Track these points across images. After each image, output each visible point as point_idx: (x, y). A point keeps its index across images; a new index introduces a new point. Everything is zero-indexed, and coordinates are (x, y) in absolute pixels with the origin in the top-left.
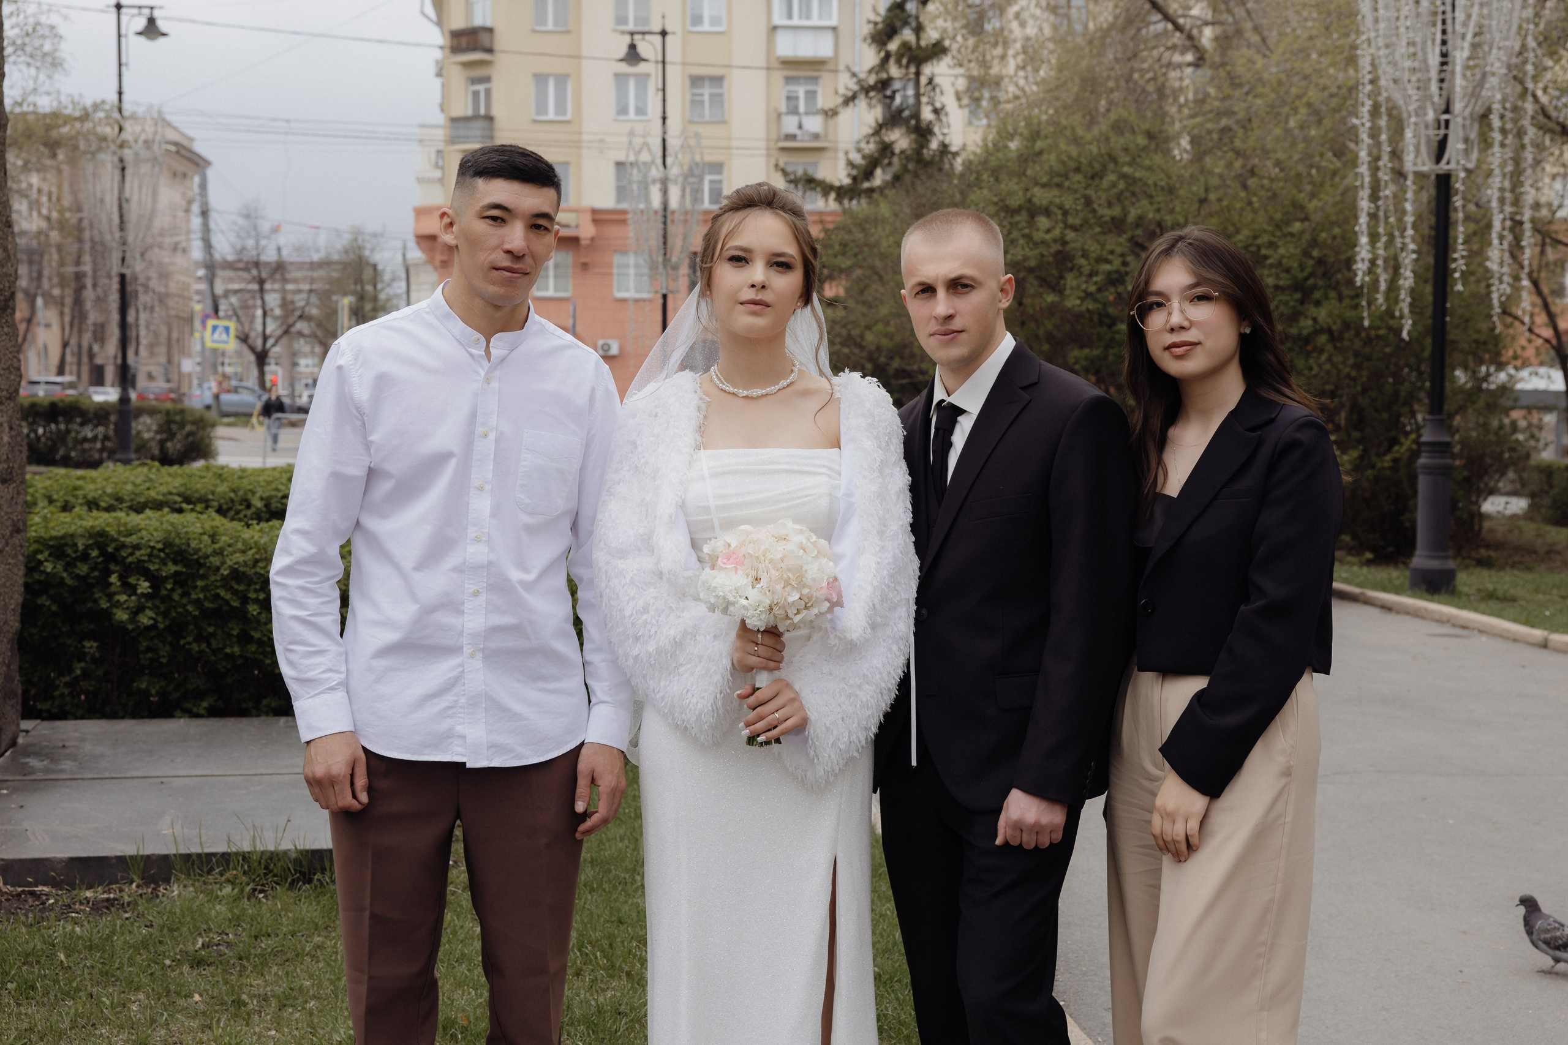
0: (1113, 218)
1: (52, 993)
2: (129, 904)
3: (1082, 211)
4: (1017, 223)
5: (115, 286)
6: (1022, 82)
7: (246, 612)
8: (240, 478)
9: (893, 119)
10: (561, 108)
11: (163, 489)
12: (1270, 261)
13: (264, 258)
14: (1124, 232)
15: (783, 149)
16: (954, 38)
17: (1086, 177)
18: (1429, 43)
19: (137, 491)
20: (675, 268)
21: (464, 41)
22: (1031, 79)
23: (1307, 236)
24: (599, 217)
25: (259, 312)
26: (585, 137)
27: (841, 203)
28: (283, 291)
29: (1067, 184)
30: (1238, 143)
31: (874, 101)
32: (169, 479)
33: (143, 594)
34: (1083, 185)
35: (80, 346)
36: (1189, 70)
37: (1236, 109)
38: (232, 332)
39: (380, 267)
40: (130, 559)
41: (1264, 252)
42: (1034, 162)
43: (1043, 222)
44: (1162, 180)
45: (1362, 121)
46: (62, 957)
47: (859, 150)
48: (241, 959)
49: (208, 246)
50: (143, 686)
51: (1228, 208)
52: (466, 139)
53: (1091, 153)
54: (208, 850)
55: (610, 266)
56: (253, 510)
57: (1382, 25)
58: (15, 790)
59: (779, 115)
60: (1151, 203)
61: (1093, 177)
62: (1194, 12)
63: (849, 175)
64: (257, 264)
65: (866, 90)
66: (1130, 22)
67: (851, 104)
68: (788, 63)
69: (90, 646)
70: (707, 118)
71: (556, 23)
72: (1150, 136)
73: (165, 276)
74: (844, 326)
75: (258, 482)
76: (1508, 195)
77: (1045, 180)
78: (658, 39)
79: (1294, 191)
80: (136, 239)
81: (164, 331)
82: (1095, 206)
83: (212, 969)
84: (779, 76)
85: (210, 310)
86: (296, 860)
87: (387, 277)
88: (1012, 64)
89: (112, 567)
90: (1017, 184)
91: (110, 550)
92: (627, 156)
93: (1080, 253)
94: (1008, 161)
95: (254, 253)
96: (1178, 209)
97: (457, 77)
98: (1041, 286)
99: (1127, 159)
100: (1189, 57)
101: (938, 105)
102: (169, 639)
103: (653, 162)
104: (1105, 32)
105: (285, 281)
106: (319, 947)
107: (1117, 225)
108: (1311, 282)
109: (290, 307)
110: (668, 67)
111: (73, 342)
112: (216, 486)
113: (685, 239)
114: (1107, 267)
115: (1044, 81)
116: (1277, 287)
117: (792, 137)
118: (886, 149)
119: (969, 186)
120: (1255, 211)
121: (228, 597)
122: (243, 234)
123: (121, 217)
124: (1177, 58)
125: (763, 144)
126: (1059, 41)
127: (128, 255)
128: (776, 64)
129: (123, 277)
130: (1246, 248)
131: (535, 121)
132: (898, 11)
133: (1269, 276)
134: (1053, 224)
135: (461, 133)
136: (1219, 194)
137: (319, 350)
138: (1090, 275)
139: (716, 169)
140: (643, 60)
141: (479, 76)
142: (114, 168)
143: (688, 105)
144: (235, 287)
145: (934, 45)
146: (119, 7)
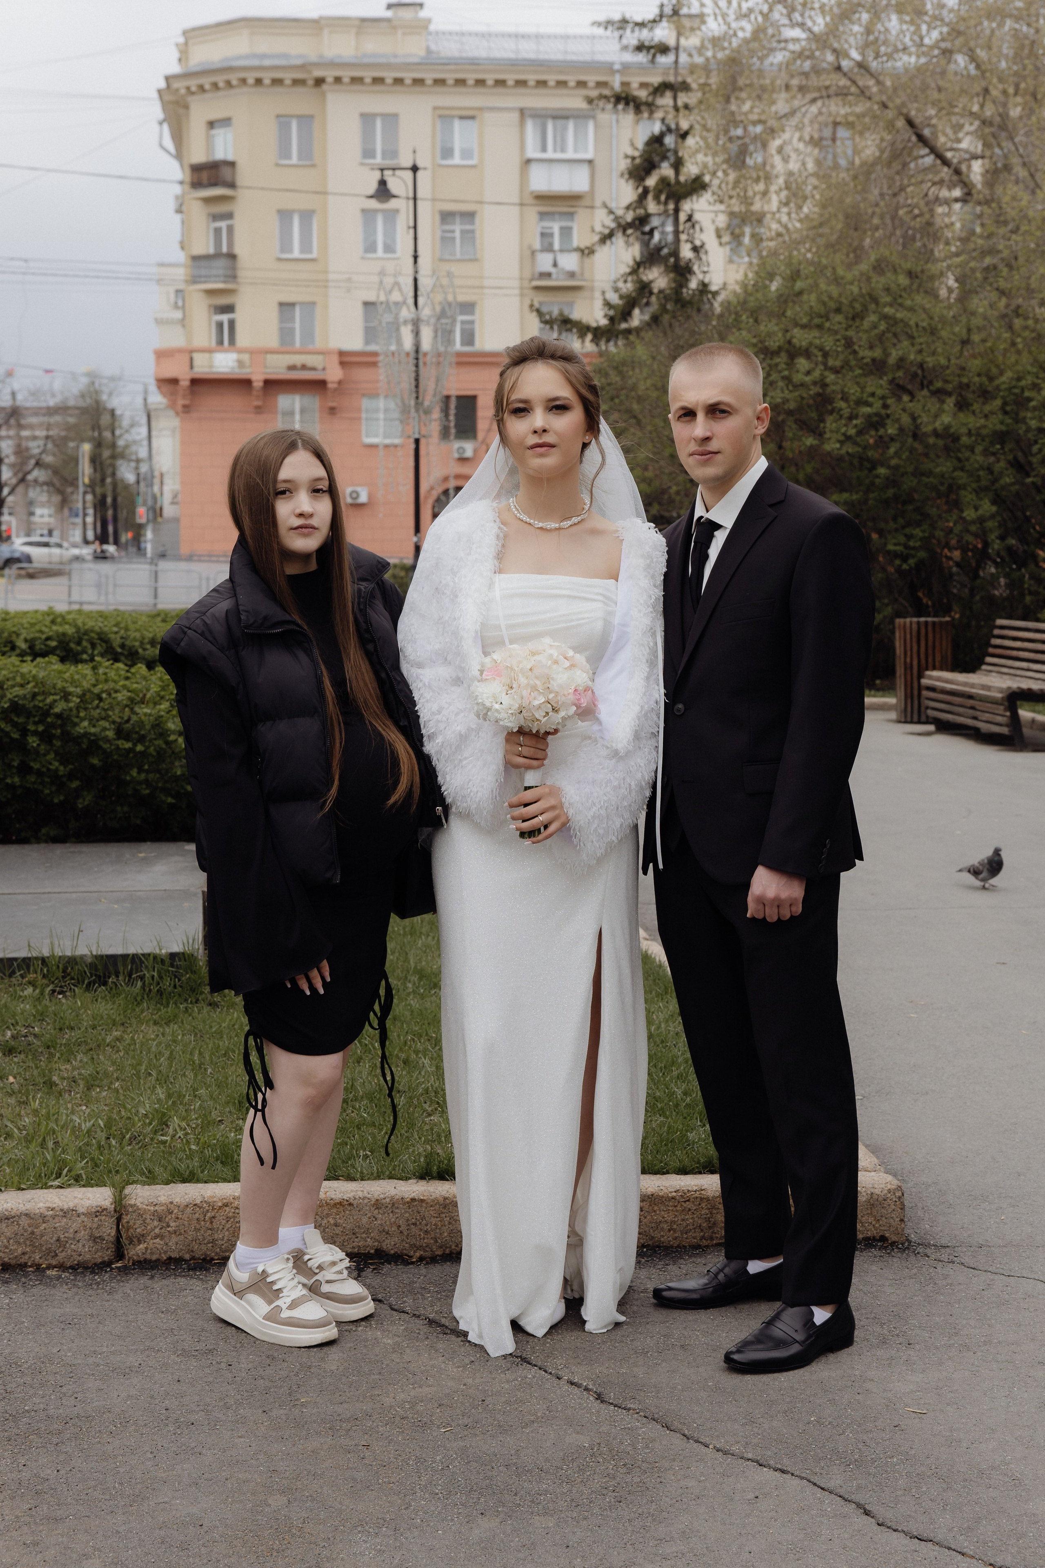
0: (874, 360)
3: (842, 352)
4: (777, 365)
6: (785, 219)
7: (26, 743)
9: (653, 257)
10: (306, 246)
12: (1034, 403)
14: (885, 374)
15: (537, 288)
16: (714, 174)
17: (847, 318)
20: (427, 412)
21: (205, 175)
22: (793, 215)
24: (346, 359)
26: (331, 276)
27: (597, 345)
28: (20, 438)
29: (827, 325)
30: (1002, 284)
31: (631, 239)
34: (844, 326)
36: (957, 206)
37: (1001, 247)
39: (118, 412)
41: (1027, 394)
42: (794, 302)
43: (802, 363)
44: (923, 320)
47: (616, 290)
48: (48, 1047)
51: (992, 350)
52: (209, 278)
53: (852, 293)
54: (9, 955)
55: (359, 410)
56: (18, 651)
59: (533, 253)
60: (913, 345)
61: (853, 318)
62: (964, 145)
63: (606, 316)
65: (624, 227)
66: (895, 156)
67: (608, 242)
68: (542, 198)
70: (458, 256)
71: (300, 158)
72: (910, 274)
75: (22, 625)
77: (805, 321)
78: (410, 174)
82: (856, 347)
83: (22, 1056)
84: (532, 213)
86: (91, 964)
87: (125, 423)
88: (775, 200)
90: (777, 325)
92: (378, 296)
93: (840, 396)
94: (767, 301)
96: (940, 350)
97: (198, 212)
98: (801, 429)
99: (888, 299)
100: (957, 193)
101: (698, 243)
103: (404, 303)
104: (868, 168)
105: (20, 427)
106: (118, 1039)
107: (878, 367)
109: (25, 454)
110: (419, 203)
113: (438, 380)
114: (867, 410)
115: (807, 216)
117: (549, 275)
118: (644, 288)
119: (728, 327)
120: (1019, 352)
121: (8, 728)
124: (944, 193)
125: (516, 283)
126: (822, 175)
128: (529, 200)
130: (1009, 389)
131: (280, 260)
132: (657, 145)
133: (1032, 419)
134: (812, 365)
135: (203, 272)
136: (983, 335)
137: (57, 499)
138: (850, 418)
139: (468, 307)
140: (394, 196)
141: (220, 212)
143: (438, 242)
145: (694, 181)
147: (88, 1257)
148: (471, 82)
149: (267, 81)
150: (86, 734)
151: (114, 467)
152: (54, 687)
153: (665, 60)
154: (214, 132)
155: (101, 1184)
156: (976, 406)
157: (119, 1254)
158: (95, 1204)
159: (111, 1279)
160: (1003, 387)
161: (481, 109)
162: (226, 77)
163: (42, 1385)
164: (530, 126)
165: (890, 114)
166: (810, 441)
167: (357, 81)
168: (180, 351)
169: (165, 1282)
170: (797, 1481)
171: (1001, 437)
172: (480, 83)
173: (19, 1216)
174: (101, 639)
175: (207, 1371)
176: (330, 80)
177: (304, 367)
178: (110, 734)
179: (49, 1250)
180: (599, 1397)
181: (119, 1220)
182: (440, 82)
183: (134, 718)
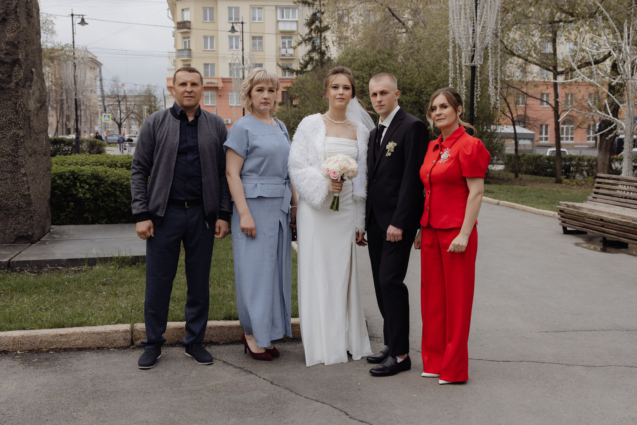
1: (64, 292)
2: (85, 271)
5: (74, 103)
6: (353, 38)
7: (116, 194)
8: (114, 158)
9: (314, 49)
10: (212, 47)
11: (91, 161)
12: (425, 93)
13: (120, 94)
15: (281, 59)
16: (332, 25)
18: (469, 26)
19: (83, 161)
21: (181, 25)
22: (356, 37)
23: (436, 85)
24: (224, 81)
25: (119, 111)
26: (220, 56)
27: (297, 76)
28: (126, 104)
29: (364, 69)
30: (415, 57)
31: (307, 44)
32: (92, 158)
33: (86, 189)
35: (63, 122)
36: (404, 34)
37: (415, 46)
38: (110, 117)
39: (156, 97)
40: (82, 179)
41: (423, 90)
44: (392, 68)
45: (450, 50)
46: (66, 283)
47: (303, 59)
48: (116, 283)
49: (102, 90)
50: (86, 216)
51: (413, 77)
52: (183, 56)
53: (371, 60)
54: (106, 256)
55: (228, 96)
57: (456, 21)
58: (51, 243)
59: (280, 48)
63: (300, 67)
64: (118, 96)
65: (305, 41)
66: (385, 20)
67: (300, 45)
68: (282, 32)
69: (72, 204)
70: (258, 50)
71: (210, 20)
72: (388, 54)
73: (89, 100)
74: (298, 113)
76: (493, 72)
77: (357, 68)
78: (241, 25)
79: (432, 71)
80: (80, 88)
81: (89, 117)
83: (108, 286)
84: (280, 36)
85: (103, 111)
87: (159, 100)
88: (350, 32)
89: (76, 181)
91: (76, 176)
92: (232, 61)
94: (346, 62)
95: (117, 92)
97: (179, 36)
99: (381, 62)
101: (327, 45)
102: (94, 202)
103: (240, 63)
104: (377, 23)
105: (127, 101)
106: (138, 281)
109: (129, 109)
110: (244, 33)
111: (61, 121)
112: (106, 160)
115: (359, 37)
117: (284, 55)
118: (311, 59)
120: (421, 78)
121: (110, 189)
122: (113, 87)
123: (75, 81)
124: (400, 31)
125: (275, 57)
126: (365, 26)
127: (77, 93)
128: (279, 33)
129: (76, 100)
130: (418, 89)
131: (204, 51)
132: (314, 16)
135: (181, 54)
136: (410, 73)
137: (137, 123)
140: (236, 31)
141: (186, 36)
142: (72, 66)
143: (251, 45)
144: (111, 103)
145: (326, 27)
146: (72, 15)
147: (123, 345)
152: (124, 177)
154: (184, 12)
155: (128, 323)
156: (408, 94)
157: (132, 344)
158: (125, 329)
159: (129, 351)
160: (416, 88)
161: (264, 6)
163: (105, 382)
164: (279, 11)
165: (384, 7)
170: (327, 406)
171: (415, 103)
173: (102, 333)
175: (155, 377)
177: (212, 83)
179: (111, 343)
180: (272, 383)
181: (132, 334)
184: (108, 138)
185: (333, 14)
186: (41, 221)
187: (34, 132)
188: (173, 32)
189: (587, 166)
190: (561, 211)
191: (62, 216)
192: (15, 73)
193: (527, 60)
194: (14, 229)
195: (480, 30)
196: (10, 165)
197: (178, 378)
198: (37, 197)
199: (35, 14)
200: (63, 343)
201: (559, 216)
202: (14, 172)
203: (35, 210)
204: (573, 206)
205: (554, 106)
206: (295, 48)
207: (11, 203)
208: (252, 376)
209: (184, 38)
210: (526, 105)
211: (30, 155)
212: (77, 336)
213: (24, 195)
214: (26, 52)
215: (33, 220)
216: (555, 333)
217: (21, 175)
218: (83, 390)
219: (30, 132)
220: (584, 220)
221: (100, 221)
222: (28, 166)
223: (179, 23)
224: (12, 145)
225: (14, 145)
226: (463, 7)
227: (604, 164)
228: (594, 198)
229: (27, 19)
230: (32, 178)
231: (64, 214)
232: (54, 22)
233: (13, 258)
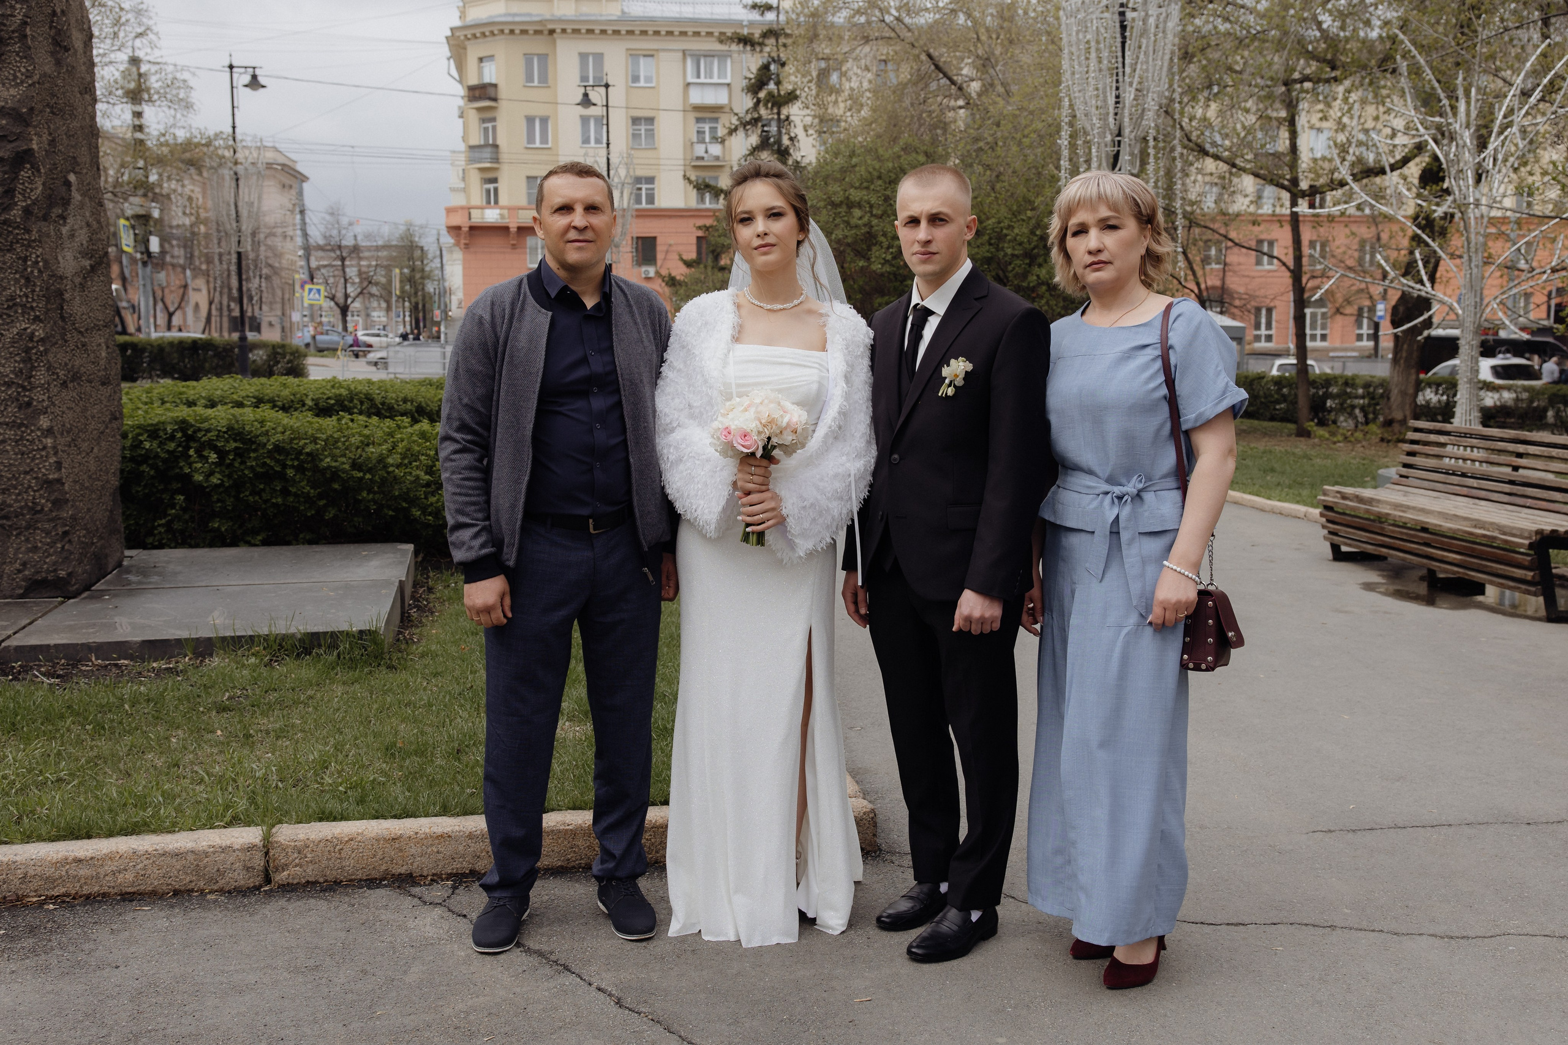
1: (117, 731)
2: (181, 671)
5: (234, 260)
6: (849, 119)
7: (286, 474)
9: (764, 144)
10: (544, 139)
11: (243, 394)
13: (344, 243)
15: (695, 167)
16: (803, 89)
18: (1108, 88)
21: (477, 93)
22: (855, 117)
23: (1033, 221)
25: (342, 280)
28: (359, 265)
29: (872, 187)
31: (750, 132)
32: (248, 387)
33: (213, 462)
36: (962, 111)
38: (323, 293)
39: (425, 249)
40: (204, 439)
41: (1005, 231)
42: (851, 172)
43: (857, 213)
45: (1064, 141)
46: (127, 707)
48: (254, 706)
49: (305, 235)
50: (216, 525)
52: (480, 160)
54: (238, 634)
57: (1077, 76)
58: (115, 596)
59: (692, 144)
61: (890, 183)
62: (965, 72)
64: (340, 247)
65: (745, 125)
66: (921, 79)
67: (734, 134)
68: (697, 108)
69: (179, 498)
70: (644, 146)
71: (539, 82)
73: (279, 256)
77: (857, 184)
78: (603, 89)
80: (248, 227)
81: (279, 293)
83: (232, 713)
84: (691, 117)
85: (307, 278)
86: (300, 639)
87: (430, 256)
88: (842, 105)
89: (191, 444)
90: (839, 186)
91: (190, 432)
94: (833, 171)
95: (337, 239)
97: (473, 117)
98: (856, 255)
101: (793, 135)
102: (232, 493)
104: (905, 85)
105: (360, 258)
106: (311, 697)
108: (1036, 251)
109: (364, 276)
110: (611, 109)
115: (863, 117)
116: (1013, 255)
117: (702, 158)
121: (272, 463)
122: (330, 226)
123: (237, 212)
124: (952, 103)
125: (682, 162)
126: (875, 92)
127: (242, 239)
128: (689, 109)
129: (239, 254)
130: (993, 229)
131: (526, 148)
132: (765, 71)
133: (1007, 248)
134: (863, 213)
135: (477, 155)
137: (384, 305)
138: (888, 248)
139: (651, 180)
140: (594, 105)
141: (488, 117)
142: (231, 179)
143: (630, 137)
144: (325, 263)
145: (789, 94)
146: (231, 67)
147: (242, 882)
148: (650, 33)
149: (517, 32)
150: (329, 467)
151: (423, 285)
152: (306, 434)
153: (770, 16)
154: (483, 64)
155: (257, 823)
157: (268, 880)
158: (247, 841)
159: (256, 901)
161: (657, 50)
162: (491, 28)
163: (170, 1003)
164: (689, 62)
165: (916, 51)
166: (861, 263)
167: (576, 31)
168: (462, 208)
169: (299, 903)
171: (988, 261)
172: (657, 33)
173: (187, 853)
174: (368, 399)
175: (309, 986)
176: (558, 31)
178: (347, 467)
179: (211, 878)
180: (619, 1003)
181: (267, 853)
182: (630, 33)
183: (364, 455)
184: (318, 337)
185: (804, 65)
186: (93, 543)
187: (75, 329)
188: (460, 107)
189: (1363, 397)
190: (1328, 508)
191: (159, 525)
192: (23, 184)
193: (1234, 165)
194: (24, 564)
195: (1132, 97)
196: (12, 409)
197: (370, 987)
198: (82, 485)
199: (78, 44)
200: (83, 881)
201: (1324, 520)
202: (22, 425)
203: (74, 518)
204: (1357, 497)
205: (1292, 268)
206: (723, 142)
207: (16, 501)
208: (569, 980)
209: (484, 121)
210: (1225, 264)
211: (64, 384)
212: (120, 861)
213: (49, 482)
214: (50, 134)
215: (70, 541)
216: (1350, 835)
217: (39, 433)
218: (105, 1032)
219: (64, 328)
220: (1383, 529)
221: (249, 539)
222: (57, 411)
223: (471, 89)
224: (18, 359)
225: (23, 361)
226: (1093, 44)
227: (1403, 393)
228: (1401, 476)
229: (53, 54)
230: (69, 439)
231: (163, 521)
232: (191, 84)
233: (9, 637)
